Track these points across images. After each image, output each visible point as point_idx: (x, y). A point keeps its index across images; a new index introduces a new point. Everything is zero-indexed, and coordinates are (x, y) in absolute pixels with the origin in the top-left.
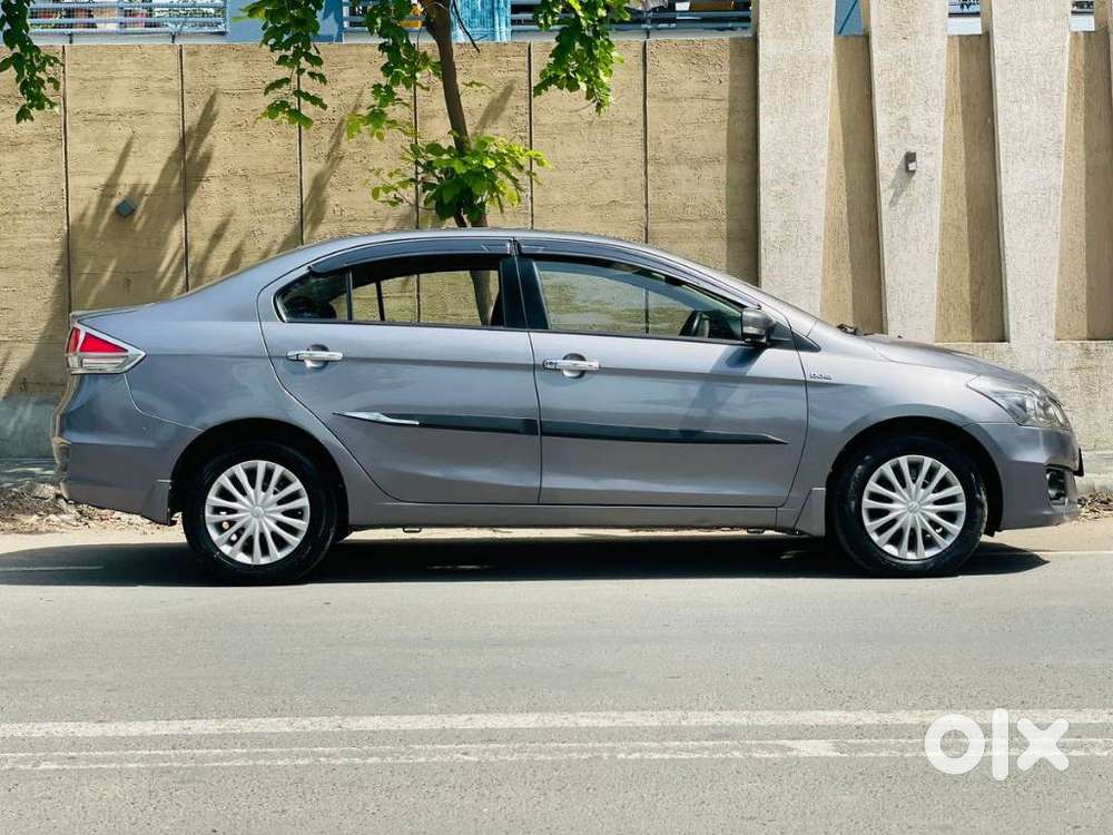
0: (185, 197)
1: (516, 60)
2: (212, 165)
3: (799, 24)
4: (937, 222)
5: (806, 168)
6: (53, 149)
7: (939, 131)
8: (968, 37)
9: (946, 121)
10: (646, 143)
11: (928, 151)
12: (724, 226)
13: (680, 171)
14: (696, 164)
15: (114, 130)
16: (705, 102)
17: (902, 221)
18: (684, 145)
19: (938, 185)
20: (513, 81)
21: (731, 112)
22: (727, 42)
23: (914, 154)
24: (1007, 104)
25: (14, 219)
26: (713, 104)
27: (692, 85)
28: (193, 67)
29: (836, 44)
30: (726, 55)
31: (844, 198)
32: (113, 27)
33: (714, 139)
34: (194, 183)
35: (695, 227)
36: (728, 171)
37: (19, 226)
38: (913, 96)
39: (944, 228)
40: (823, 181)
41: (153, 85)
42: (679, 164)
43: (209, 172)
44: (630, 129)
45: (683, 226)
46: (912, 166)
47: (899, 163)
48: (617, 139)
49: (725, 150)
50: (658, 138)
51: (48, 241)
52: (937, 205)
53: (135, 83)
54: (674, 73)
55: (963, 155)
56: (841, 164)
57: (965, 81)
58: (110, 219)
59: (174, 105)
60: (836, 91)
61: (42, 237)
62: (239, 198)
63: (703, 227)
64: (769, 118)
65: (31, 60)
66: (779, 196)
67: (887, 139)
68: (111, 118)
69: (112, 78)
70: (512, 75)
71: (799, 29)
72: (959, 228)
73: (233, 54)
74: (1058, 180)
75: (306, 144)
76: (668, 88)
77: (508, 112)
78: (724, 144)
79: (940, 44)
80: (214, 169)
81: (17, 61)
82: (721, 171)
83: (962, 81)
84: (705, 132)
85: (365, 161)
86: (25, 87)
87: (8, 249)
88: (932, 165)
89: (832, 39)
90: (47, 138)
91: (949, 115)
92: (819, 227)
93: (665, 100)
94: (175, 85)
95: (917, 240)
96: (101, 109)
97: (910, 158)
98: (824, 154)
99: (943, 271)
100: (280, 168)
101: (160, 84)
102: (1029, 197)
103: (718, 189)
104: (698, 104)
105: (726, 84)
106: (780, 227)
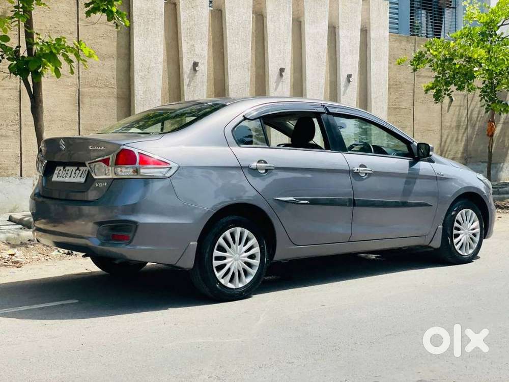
5: (154, 65)
7: (206, 53)
11: (202, 62)
12: (115, 91)
14: (103, 58)
16: (106, 26)
17: (192, 94)
19: (206, 78)
21: (118, 33)
23: (198, 63)
26: (111, 28)
31: (167, 81)
33: (111, 46)
35: (102, 90)
36: (117, 63)
38: (196, 35)
45: (97, 89)
46: (196, 68)
47: (191, 66)
49: (116, 52)
52: (205, 87)
57: (213, 30)
63: (106, 90)
66: (142, 78)
67: (186, 54)
74: (248, 80)
78: (115, 49)
79: (206, 13)
82: (114, 62)
84: (106, 41)
88: (203, 68)
92: (159, 95)
97: (196, 64)
98: (161, 59)
102: (238, 87)
103: (113, 72)
104: (104, 27)
106: (143, 94)
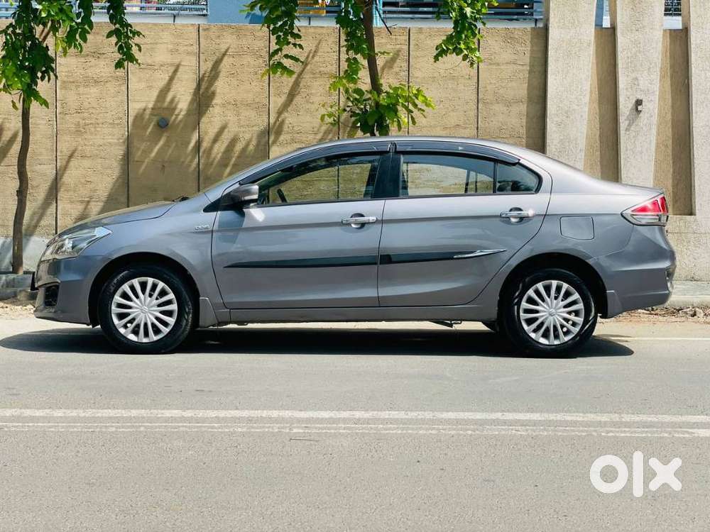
0: (199, 116)
1: (402, 37)
2: (216, 98)
3: (574, 20)
4: (654, 143)
5: (576, 107)
6: (120, 85)
7: (656, 87)
8: (675, 30)
9: (660, 80)
10: (478, 90)
11: (650, 99)
12: (524, 142)
13: (498, 108)
14: (508, 104)
15: (158, 75)
16: (514, 66)
17: (633, 141)
18: (501, 91)
19: (655, 120)
20: (399, 51)
21: (530, 72)
22: (529, 30)
23: (641, 100)
24: (697, 72)
25: (95, 127)
26: (520, 67)
27: (507, 55)
28: (207, 37)
29: (595, 33)
30: (528, 38)
31: (598, 126)
32: (137, 9)
33: (519, 88)
34: (204, 108)
36: (527, 108)
37: (98, 131)
38: (641, 65)
39: (657, 146)
40: (586, 116)
41: (182, 49)
42: (498, 103)
43: (214, 102)
44: (469, 81)
46: (640, 108)
47: (631, 105)
48: (461, 87)
49: (526, 95)
50: (486, 87)
51: (116, 141)
52: (654, 131)
53: (170, 47)
54: (497, 48)
55: (670, 101)
56: (596, 105)
57: (672, 57)
58: (153, 128)
59: (194, 60)
60: (595, 61)
61: (112, 139)
62: (231, 118)
64: (553, 76)
65: (127, 32)
67: (625, 91)
68: (156, 68)
69: (156, 44)
70: (398, 47)
71: (573, 23)
72: (666, 146)
73: (231, 31)
75: (273, 86)
76: (493, 57)
77: (396, 69)
78: (526, 92)
79: (659, 35)
80: (217, 101)
81: (116, 33)
82: (523, 108)
83: (670, 56)
84: (514, 84)
85: (308, 97)
86: (121, 48)
87: (91, 145)
88: (652, 107)
89: (593, 30)
90: (117, 78)
91: (662, 77)
92: (582, 143)
93: (491, 64)
94: (195, 48)
95: (641, 153)
96: (150, 62)
97: (639, 102)
98: (587, 99)
99: (656, 171)
100: (257, 100)
101: (185, 48)
103: (521, 119)
104: (511, 67)
105: (528, 55)
106: (559, 143)
